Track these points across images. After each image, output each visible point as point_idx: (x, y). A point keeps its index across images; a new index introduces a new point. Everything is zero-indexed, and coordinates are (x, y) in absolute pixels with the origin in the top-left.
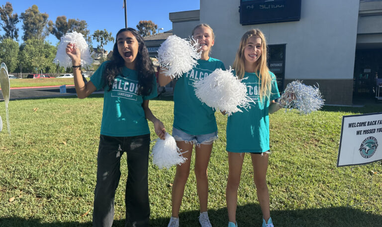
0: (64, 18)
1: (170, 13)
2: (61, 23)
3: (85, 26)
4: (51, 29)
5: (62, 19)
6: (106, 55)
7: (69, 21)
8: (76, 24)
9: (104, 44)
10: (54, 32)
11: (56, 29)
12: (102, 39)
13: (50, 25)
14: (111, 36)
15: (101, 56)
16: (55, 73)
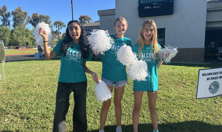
0: (36, 14)
1: (98, 11)
2: (35, 17)
3: (49, 19)
4: (29, 21)
5: (35, 15)
6: (61, 35)
7: (39, 16)
8: (44, 18)
9: (60, 29)
10: (31, 22)
11: (32, 20)
12: (59, 26)
13: (28, 18)
14: (64, 24)
15: (59, 36)
16: (32, 46)
